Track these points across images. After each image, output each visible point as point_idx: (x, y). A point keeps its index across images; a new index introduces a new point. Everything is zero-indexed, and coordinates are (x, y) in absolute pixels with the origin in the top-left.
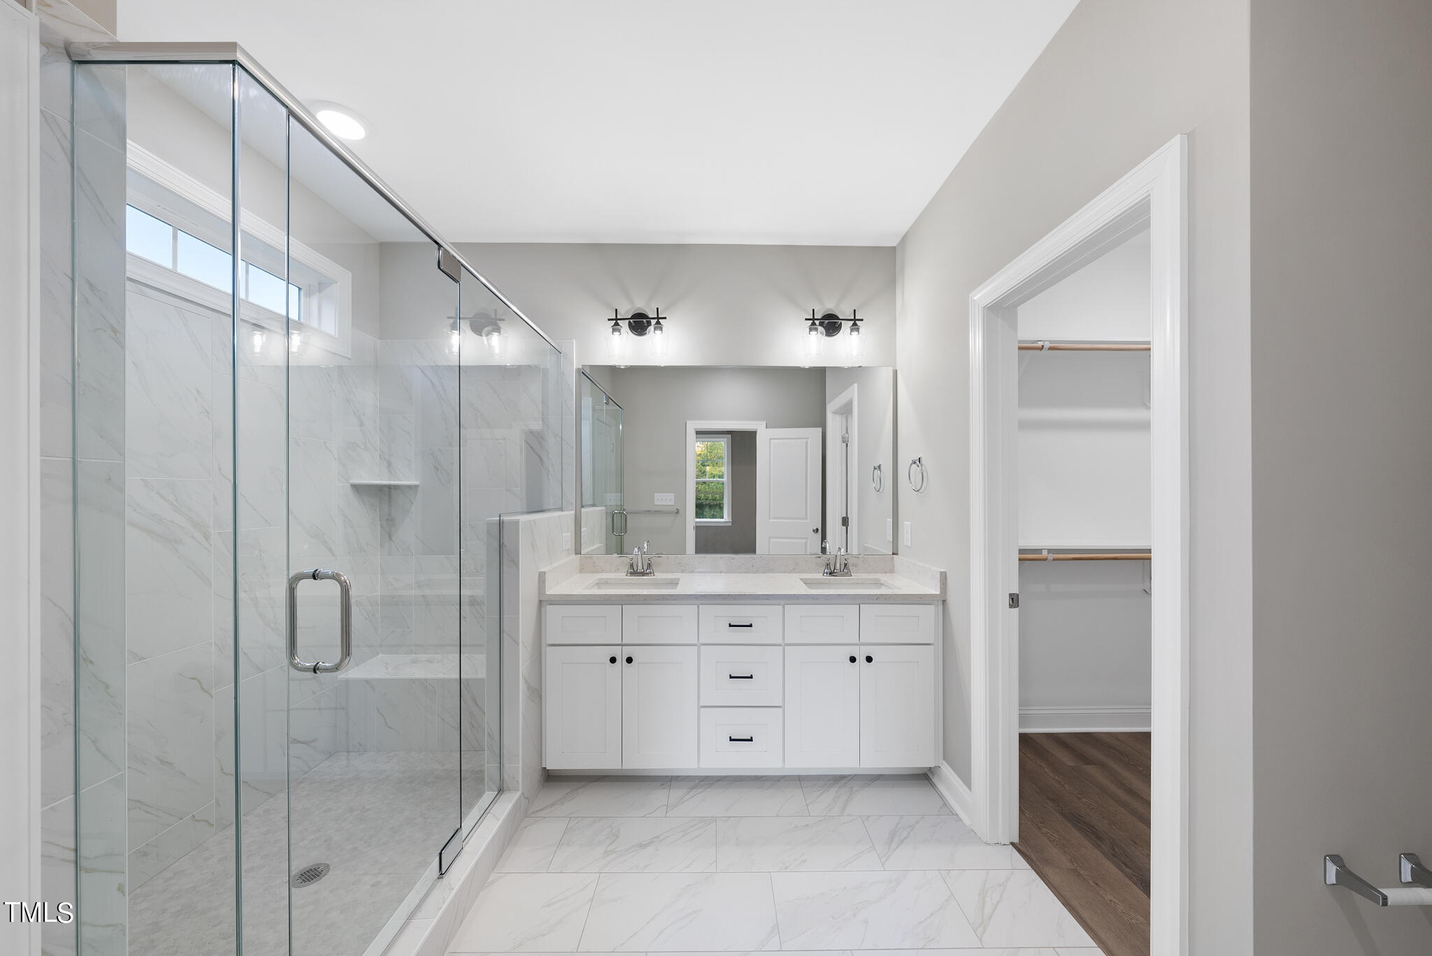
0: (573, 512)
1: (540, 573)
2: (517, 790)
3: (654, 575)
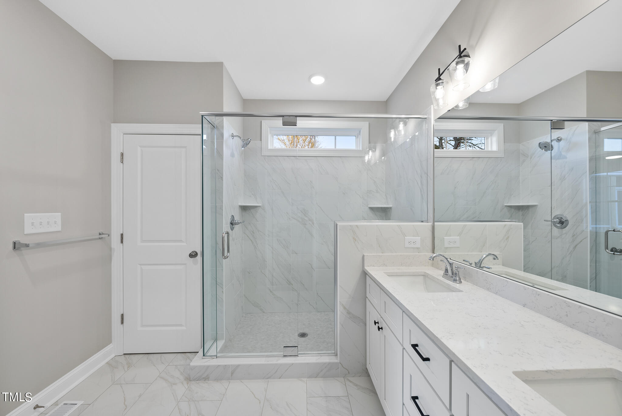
0: (431, 224)
1: (363, 255)
2: (337, 359)
3: (461, 282)
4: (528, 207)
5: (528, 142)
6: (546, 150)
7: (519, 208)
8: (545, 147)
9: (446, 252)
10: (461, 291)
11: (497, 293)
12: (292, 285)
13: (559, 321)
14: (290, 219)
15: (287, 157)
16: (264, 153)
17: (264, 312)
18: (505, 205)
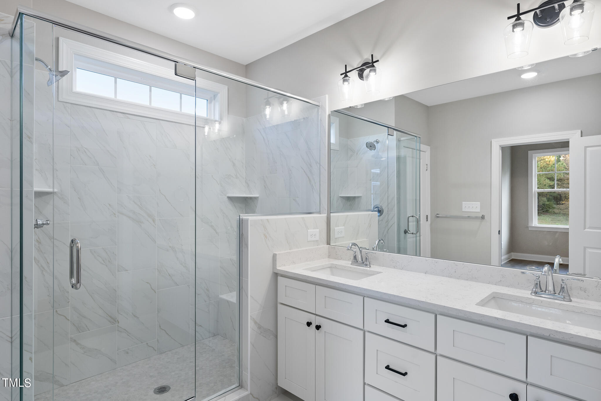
0: (326, 215)
1: (274, 254)
2: (247, 390)
3: (370, 267)
4: (354, 198)
5: (354, 139)
6: (371, 150)
7: (348, 199)
8: (371, 146)
9: (336, 243)
10: (380, 272)
11: (403, 268)
12: (118, 322)
13: (451, 277)
14: (115, 214)
15: (109, 112)
16: (64, 97)
17: (62, 386)
18: (340, 195)
